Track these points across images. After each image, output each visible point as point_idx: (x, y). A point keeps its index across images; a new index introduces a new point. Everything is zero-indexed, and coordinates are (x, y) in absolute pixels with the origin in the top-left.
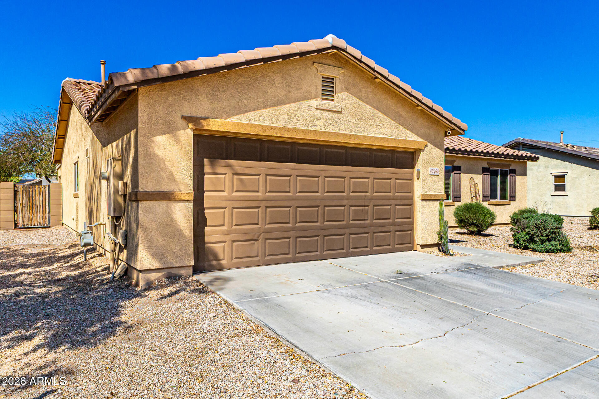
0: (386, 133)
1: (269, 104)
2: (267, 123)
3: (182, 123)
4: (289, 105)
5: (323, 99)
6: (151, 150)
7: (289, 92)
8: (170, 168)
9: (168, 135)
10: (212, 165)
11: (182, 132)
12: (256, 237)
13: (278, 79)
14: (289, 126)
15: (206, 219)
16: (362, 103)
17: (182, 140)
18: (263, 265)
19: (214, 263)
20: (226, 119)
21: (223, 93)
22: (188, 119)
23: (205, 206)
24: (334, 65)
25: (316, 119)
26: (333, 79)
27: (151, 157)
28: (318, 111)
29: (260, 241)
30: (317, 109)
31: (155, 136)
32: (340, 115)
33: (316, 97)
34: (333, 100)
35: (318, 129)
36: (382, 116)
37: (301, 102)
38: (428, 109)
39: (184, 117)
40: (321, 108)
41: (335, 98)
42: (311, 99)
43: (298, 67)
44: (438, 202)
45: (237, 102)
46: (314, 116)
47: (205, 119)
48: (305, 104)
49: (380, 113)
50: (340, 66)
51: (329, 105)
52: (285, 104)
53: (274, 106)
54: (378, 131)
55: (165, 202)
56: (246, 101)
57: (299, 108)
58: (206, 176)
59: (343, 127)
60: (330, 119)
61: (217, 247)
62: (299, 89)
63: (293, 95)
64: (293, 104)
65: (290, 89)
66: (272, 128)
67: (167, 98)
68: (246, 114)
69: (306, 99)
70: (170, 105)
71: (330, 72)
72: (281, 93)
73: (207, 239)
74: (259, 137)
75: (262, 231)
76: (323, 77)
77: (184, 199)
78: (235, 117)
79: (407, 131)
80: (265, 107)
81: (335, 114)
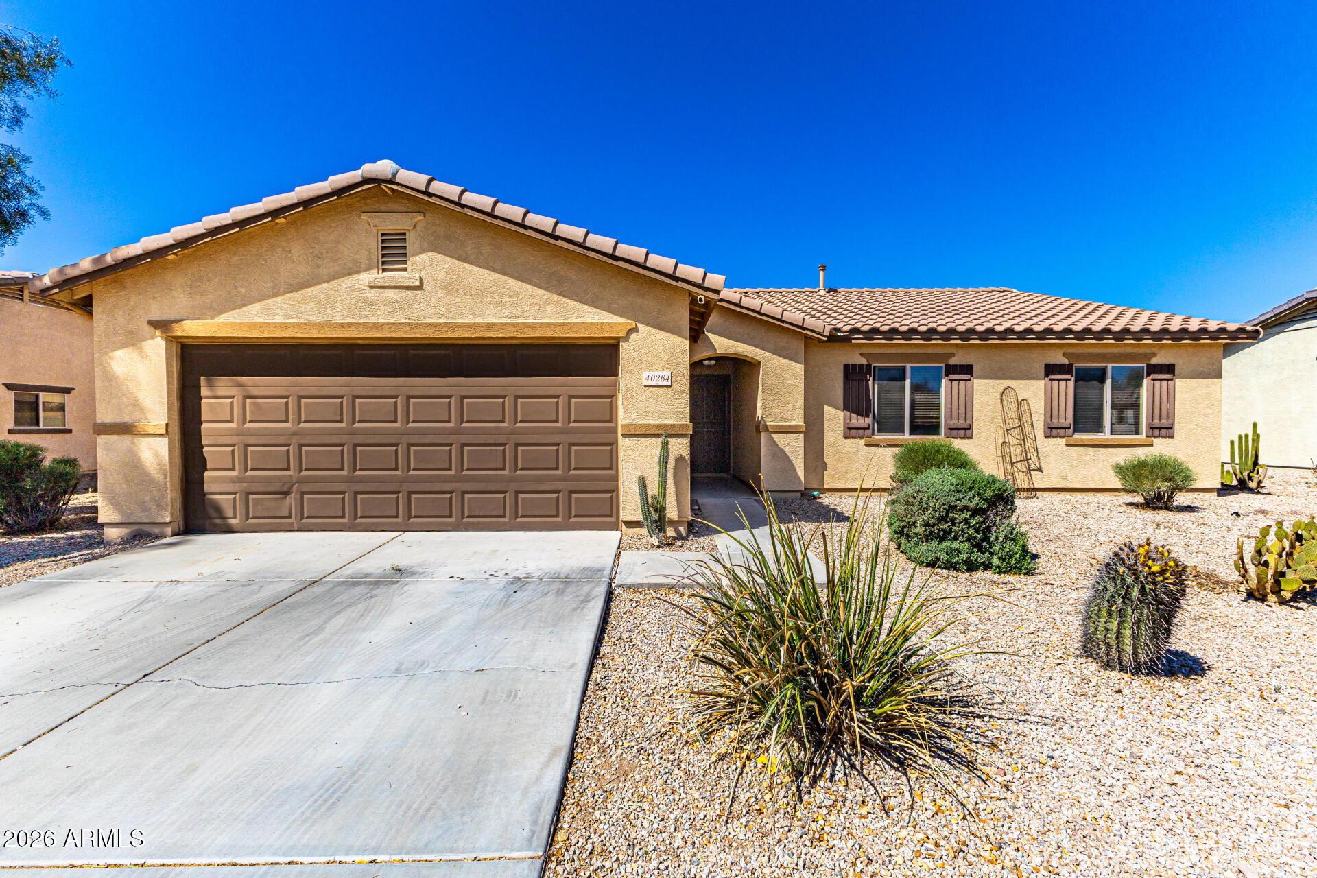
0: (527, 314)
1: (282, 289)
2: (279, 319)
3: (148, 329)
4: (317, 287)
5: (384, 270)
6: (109, 369)
7: (318, 266)
8: (134, 391)
9: (130, 349)
10: (210, 385)
11: (150, 342)
12: (285, 489)
13: (297, 249)
14: (319, 320)
15: (206, 460)
16: (467, 266)
17: (149, 354)
18: (298, 531)
19: (218, 521)
20: (212, 318)
21: (208, 283)
22: (155, 324)
23: (203, 443)
24: (403, 209)
25: (370, 303)
26: (404, 234)
27: (110, 378)
28: (374, 291)
29: (293, 494)
30: (371, 287)
31: (114, 350)
32: (419, 292)
33: (369, 268)
34: (405, 269)
35: (374, 320)
36: (515, 284)
37: (341, 280)
38: (605, 258)
39: (151, 323)
40: (379, 284)
41: (408, 265)
42: (359, 272)
43: (334, 225)
44: (660, 440)
45: (230, 293)
46: (366, 299)
47: (177, 321)
48: (347, 283)
49: (509, 280)
50: (417, 209)
51: (393, 278)
52: (310, 286)
53: (292, 292)
54: (507, 312)
55: (129, 437)
56: (243, 290)
57: (337, 291)
58: (203, 401)
59: (426, 312)
60: (397, 302)
61: (223, 500)
62: (337, 260)
63: (324, 271)
64: (326, 285)
65: (319, 261)
66: (286, 326)
67: (129, 300)
68: (243, 309)
69: (350, 273)
70: (133, 309)
71: (393, 223)
72: (304, 270)
73: (208, 487)
74: (282, 340)
75: (294, 480)
76: (383, 234)
77: (153, 432)
78: (226, 314)
79: (582, 306)
80: (276, 295)
81: (408, 292)
